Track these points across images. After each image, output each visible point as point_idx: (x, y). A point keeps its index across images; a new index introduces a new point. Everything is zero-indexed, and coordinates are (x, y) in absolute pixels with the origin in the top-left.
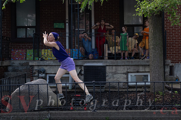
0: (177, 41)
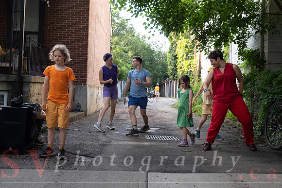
0: (80, 56)
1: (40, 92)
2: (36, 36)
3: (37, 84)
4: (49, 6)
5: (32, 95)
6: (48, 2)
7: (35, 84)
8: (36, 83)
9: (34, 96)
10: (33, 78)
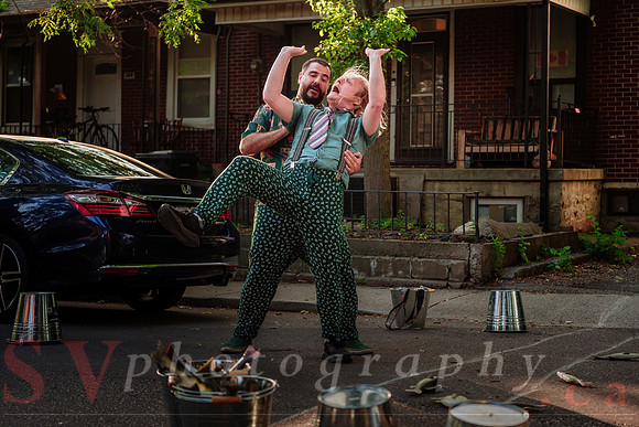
1: (580, 198)
2: (572, 87)
3: (574, 183)
4: (595, 25)
5: (566, 203)
6: (592, 18)
7: (570, 184)
8: (572, 181)
9: (569, 206)
10: (567, 173)
